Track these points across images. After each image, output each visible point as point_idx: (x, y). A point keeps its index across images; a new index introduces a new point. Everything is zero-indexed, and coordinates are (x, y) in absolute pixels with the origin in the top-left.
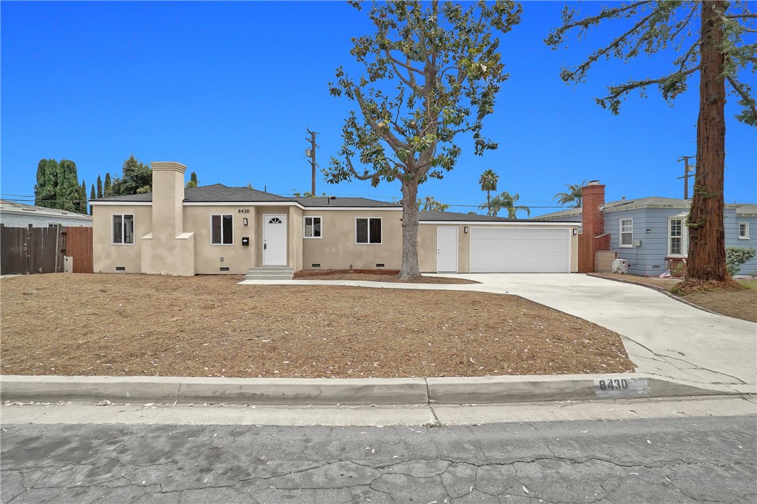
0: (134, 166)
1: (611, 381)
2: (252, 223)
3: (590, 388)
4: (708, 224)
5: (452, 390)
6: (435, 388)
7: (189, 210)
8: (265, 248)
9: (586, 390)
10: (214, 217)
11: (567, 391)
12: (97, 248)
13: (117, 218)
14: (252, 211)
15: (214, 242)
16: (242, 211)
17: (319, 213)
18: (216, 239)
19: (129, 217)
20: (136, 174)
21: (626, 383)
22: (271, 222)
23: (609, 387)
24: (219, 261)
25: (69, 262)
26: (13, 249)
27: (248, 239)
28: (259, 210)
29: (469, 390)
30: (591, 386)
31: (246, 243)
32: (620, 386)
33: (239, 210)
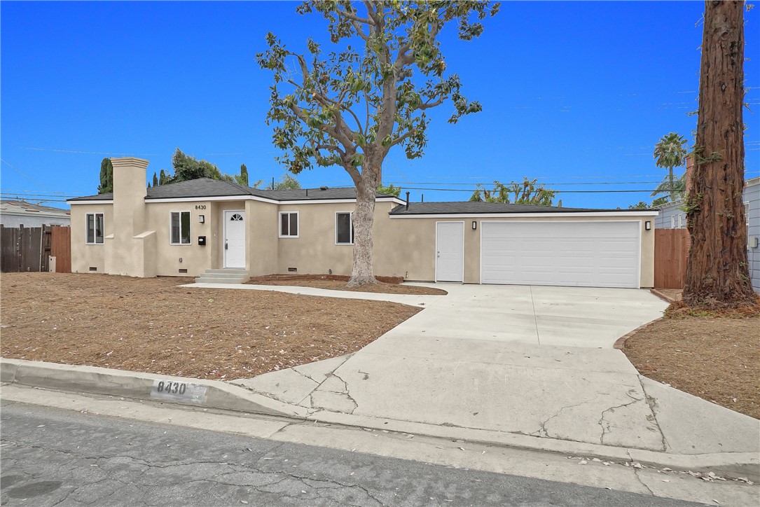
0: (181, 161)
1: (171, 384)
2: (208, 220)
3: (148, 387)
4: (706, 208)
5: (34, 372)
6: (22, 369)
7: (151, 207)
8: (226, 248)
9: (143, 389)
10: (173, 214)
11: (126, 387)
12: (75, 247)
13: (90, 217)
14: (209, 206)
15: (173, 242)
16: (199, 207)
17: (296, 207)
18: (175, 239)
19: (100, 216)
20: (184, 169)
21: (184, 389)
22: (232, 219)
23: (166, 389)
24: (178, 262)
25: (53, 262)
26: (9, 248)
27: (204, 238)
28: (218, 206)
29: (46, 374)
30: (149, 386)
31: (203, 242)
32: (177, 390)
33: (196, 207)
